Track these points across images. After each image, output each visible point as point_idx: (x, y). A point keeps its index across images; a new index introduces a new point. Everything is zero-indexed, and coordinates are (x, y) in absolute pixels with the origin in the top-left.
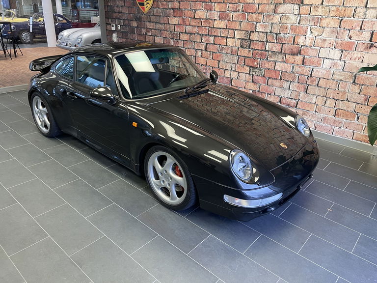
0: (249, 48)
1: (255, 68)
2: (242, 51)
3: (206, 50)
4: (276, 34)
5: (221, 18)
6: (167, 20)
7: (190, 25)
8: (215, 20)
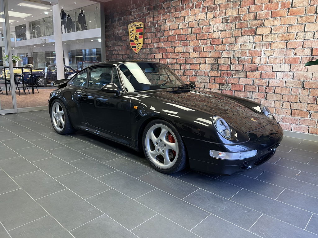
0: (218, 70)
1: (223, 84)
2: (213, 73)
3: (184, 75)
4: (238, 58)
5: (195, 50)
6: (153, 56)
7: (171, 58)
8: (190, 52)
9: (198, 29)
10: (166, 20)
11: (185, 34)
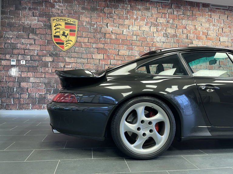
6: (90, 56)
7: (114, 59)
8: (135, 56)
9: (143, 38)
10: (107, 24)
11: (130, 40)
